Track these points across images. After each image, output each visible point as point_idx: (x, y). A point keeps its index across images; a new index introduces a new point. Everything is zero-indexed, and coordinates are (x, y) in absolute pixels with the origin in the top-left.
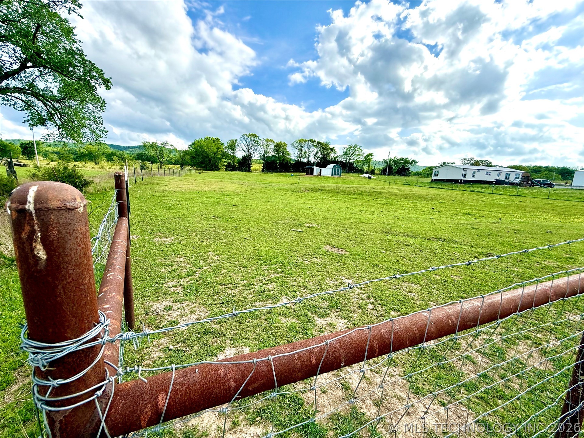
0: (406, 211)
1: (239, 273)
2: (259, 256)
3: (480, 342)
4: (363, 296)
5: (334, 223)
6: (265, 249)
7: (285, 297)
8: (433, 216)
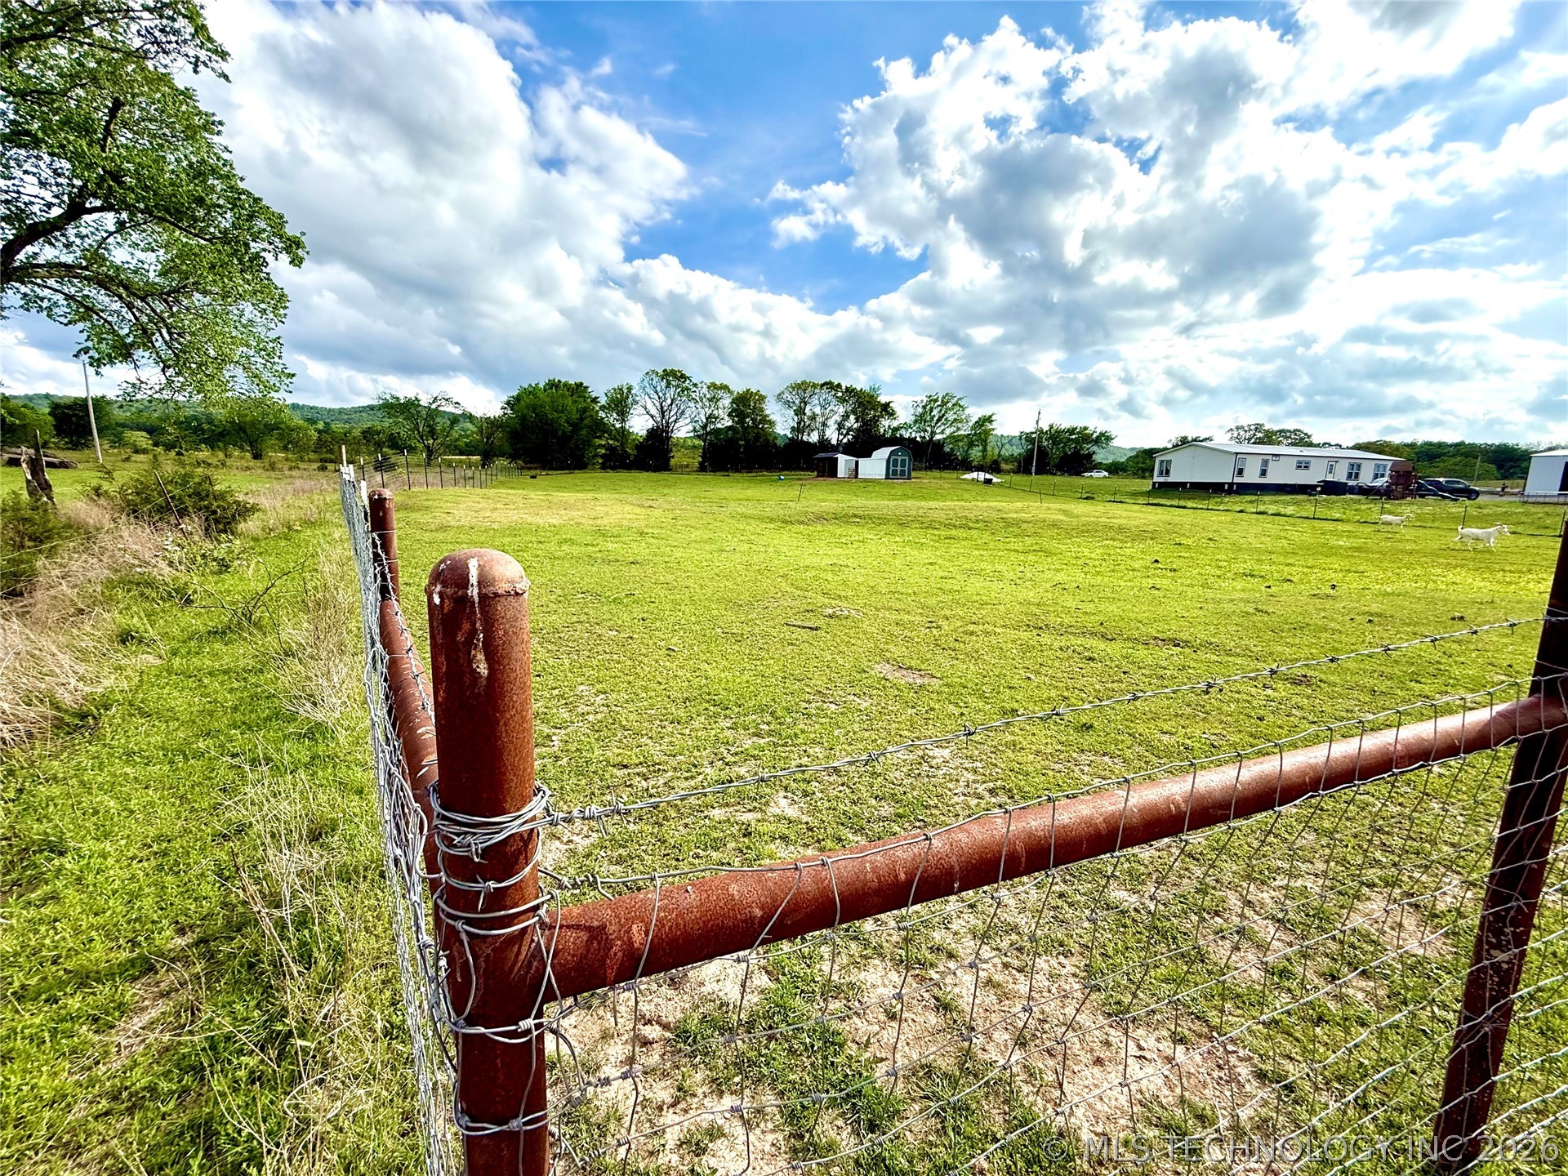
0: (1086, 569)
1: (662, 738)
2: (709, 694)
3: (1274, 894)
4: (981, 789)
5: (898, 605)
6: (723, 675)
7: (782, 793)
8: (1158, 582)
